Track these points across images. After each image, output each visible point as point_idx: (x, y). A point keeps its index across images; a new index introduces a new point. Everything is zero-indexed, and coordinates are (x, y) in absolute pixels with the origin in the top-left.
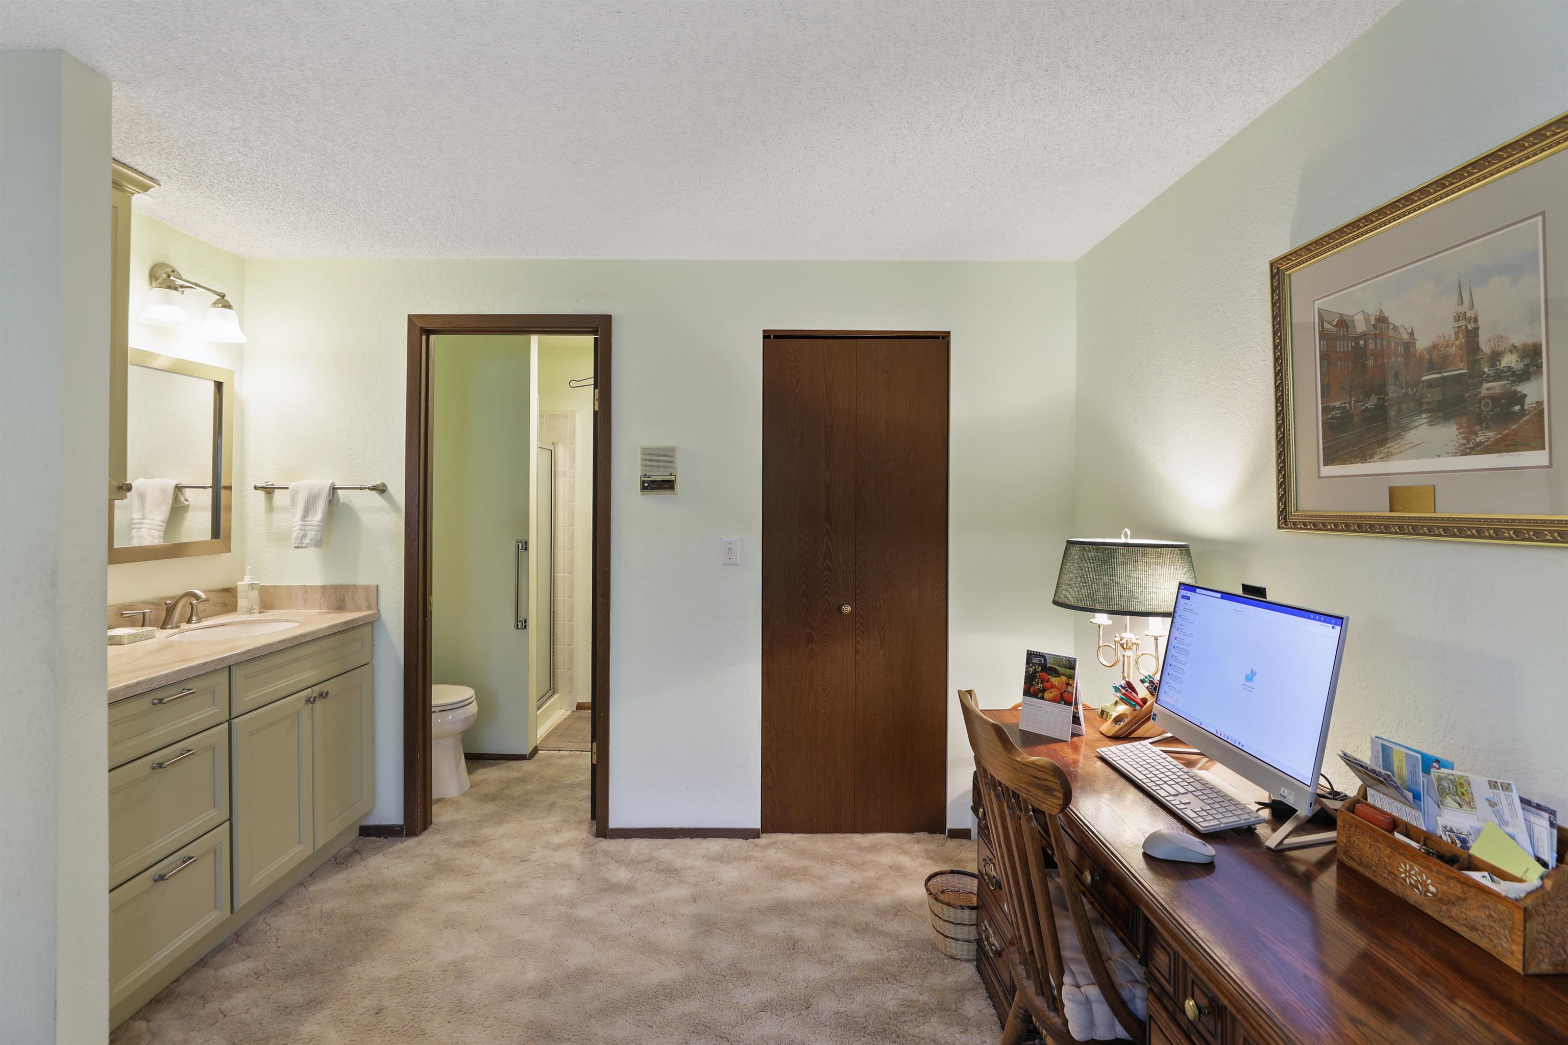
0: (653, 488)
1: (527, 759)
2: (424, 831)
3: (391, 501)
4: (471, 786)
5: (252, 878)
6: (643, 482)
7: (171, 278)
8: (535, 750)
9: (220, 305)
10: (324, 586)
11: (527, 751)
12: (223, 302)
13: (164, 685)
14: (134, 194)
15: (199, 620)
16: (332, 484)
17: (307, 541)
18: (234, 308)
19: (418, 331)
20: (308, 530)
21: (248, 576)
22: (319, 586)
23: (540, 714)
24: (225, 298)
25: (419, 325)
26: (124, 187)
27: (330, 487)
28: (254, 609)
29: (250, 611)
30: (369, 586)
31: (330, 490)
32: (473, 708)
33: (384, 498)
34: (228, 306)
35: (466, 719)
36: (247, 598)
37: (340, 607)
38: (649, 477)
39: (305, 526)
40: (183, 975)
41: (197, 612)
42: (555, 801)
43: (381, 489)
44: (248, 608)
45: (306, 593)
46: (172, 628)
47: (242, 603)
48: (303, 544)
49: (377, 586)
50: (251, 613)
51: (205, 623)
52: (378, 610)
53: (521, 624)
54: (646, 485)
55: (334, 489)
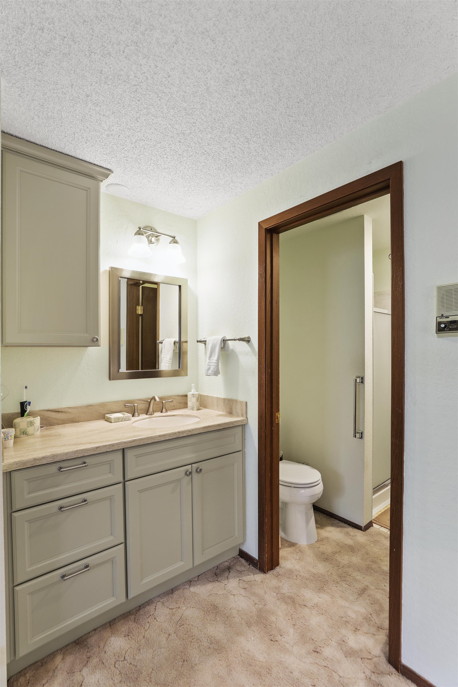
0: (450, 330)
1: (362, 530)
2: (271, 570)
3: (252, 347)
4: (318, 541)
5: (142, 580)
6: (439, 324)
7: (141, 229)
8: (370, 525)
9: (172, 242)
10: (224, 399)
11: (363, 524)
12: (174, 241)
13: (65, 459)
14: (102, 181)
15: (166, 411)
16: (223, 337)
17: (210, 372)
18: (180, 244)
19: (264, 231)
20: (211, 365)
21: (193, 390)
22: (222, 398)
23: (374, 498)
24: (176, 238)
25: (265, 227)
26: (98, 178)
27: (222, 340)
28: (194, 408)
29: (192, 409)
30: (242, 402)
31: (221, 341)
32: (319, 489)
33: (248, 345)
34: (176, 242)
35: (312, 496)
36: (191, 401)
37: (230, 413)
38: (447, 317)
39: (210, 363)
40: (100, 627)
41: (165, 407)
42: (367, 586)
43: (247, 340)
44: (192, 407)
45: (218, 402)
46: (149, 415)
47: (190, 404)
48: (208, 373)
49: (247, 402)
50: (193, 410)
51: (169, 413)
52: (247, 418)
53: (359, 434)
54: (443, 326)
55: (224, 341)
